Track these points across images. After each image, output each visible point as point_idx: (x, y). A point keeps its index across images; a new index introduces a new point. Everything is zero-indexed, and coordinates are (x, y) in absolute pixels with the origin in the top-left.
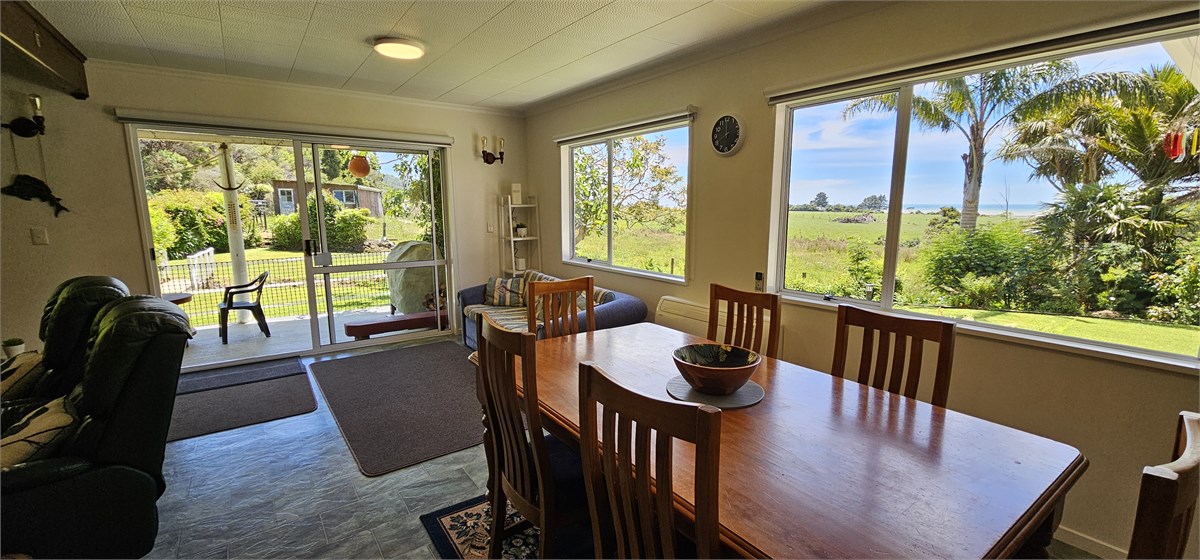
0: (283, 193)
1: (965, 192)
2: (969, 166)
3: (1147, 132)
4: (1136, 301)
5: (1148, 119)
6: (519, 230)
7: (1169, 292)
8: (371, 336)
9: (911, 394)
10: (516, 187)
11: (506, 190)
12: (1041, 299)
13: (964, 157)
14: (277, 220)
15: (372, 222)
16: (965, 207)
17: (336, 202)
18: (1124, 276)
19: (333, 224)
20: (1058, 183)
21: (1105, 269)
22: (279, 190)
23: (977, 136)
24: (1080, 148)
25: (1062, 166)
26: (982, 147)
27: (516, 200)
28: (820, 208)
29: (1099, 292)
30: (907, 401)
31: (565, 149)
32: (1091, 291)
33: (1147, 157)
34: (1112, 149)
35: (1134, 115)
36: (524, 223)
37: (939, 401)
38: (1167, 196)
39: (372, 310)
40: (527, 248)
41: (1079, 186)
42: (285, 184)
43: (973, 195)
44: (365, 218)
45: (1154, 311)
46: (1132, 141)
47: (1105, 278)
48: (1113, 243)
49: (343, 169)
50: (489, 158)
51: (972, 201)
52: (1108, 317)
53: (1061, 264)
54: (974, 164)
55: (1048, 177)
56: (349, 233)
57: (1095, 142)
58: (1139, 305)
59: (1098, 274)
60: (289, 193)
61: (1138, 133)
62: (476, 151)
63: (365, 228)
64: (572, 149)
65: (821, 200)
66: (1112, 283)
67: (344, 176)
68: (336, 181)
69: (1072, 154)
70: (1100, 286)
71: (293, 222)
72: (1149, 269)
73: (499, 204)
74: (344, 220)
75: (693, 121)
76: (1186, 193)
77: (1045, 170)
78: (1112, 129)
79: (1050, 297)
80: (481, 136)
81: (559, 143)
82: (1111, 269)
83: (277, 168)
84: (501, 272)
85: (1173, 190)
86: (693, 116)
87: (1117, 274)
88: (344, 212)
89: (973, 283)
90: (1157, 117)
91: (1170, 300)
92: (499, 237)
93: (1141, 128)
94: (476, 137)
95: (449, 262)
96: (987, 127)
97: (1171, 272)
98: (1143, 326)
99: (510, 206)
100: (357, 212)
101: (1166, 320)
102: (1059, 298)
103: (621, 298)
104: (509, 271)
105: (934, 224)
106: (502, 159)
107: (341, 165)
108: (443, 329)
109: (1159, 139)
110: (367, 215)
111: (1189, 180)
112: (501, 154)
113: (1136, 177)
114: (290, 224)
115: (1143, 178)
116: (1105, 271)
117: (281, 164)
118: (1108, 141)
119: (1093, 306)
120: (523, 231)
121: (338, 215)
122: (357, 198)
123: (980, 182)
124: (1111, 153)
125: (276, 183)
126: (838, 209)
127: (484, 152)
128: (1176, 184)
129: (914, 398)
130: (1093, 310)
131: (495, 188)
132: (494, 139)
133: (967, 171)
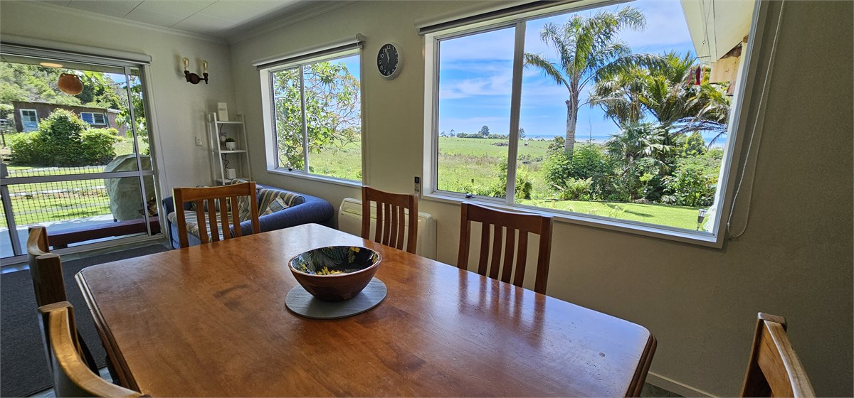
0: (25, 113)
1: (568, 125)
2: (570, 108)
3: (662, 92)
4: (656, 193)
5: (662, 84)
6: (228, 144)
7: (672, 187)
8: (69, 245)
9: (519, 283)
10: (222, 105)
11: (213, 108)
12: (610, 192)
13: (567, 102)
14: (15, 137)
15: (120, 141)
16: (568, 136)
17: (81, 122)
18: (651, 178)
19: (79, 143)
20: (617, 122)
21: (642, 174)
22: (21, 110)
23: (574, 89)
24: (629, 99)
25: (619, 112)
26: (577, 96)
27: (224, 118)
28: (484, 136)
29: (639, 187)
30: (516, 288)
31: (264, 73)
32: (635, 188)
33: (661, 107)
34: (644, 101)
35: (655, 81)
36: (233, 138)
37: (540, 288)
38: (671, 132)
39: (95, 218)
40: (238, 161)
41: (628, 123)
42: (27, 105)
43: (572, 127)
44: (112, 136)
45: (665, 198)
46: (655, 97)
47: (642, 179)
48: (645, 158)
49: (97, 95)
50: (192, 78)
51: (571, 132)
52: (643, 203)
53: (619, 171)
54: (572, 106)
55: (613, 118)
56: (97, 150)
57: (637, 97)
58: (657, 194)
59: (638, 176)
60: (32, 114)
61: (657, 91)
62: (178, 70)
63: (113, 146)
64: (271, 73)
65: (485, 131)
66: (645, 182)
67: (98, 101)
68: (88, 105)
69: (624, 104)
70: (640, 184)
71: (34, 140)
72: (663, 173)
73: (206, 120)
74: (89, 138)
75: (363, 49)
76: (680, 129)
77: (610, 113)
78: (645, 89)
79: (615, 191)
80: (183, 56)
81: (258, 66)
82: (645, 174)
83: (21, 91)
84: (213, 181)
85: (674, 128)
86: (362, 44)
87: (647, 177)
88: (88, 131)
89: (574, 183)
90: (667, 82)
91: (672, 192)
92: (209, 150)
93: (659, 88)
94: (177, 58)
95: (156, 172)
96: (579, 84)
97: (673, 176)
98: (660, 207)
99: (216, 122)
100: (104, 131)
101: (670, 203)
102: (619, 192)
103: (310, 201)
104: (220, 180)
105: (551, 147)
106: (206, 79)
107: (95, 91)
108: (153, 234)
109: (667, 96)
110: (114, 134)
111: (680, 122)
112: (206, 75)
113: (656, 119)
114: (30, 142)
115: (660, 120)
116: (642, 175)
117: (26, 87)
118: (643, 96)
119: (636, 197)
120: (231, 145)
121: (83, 134)
122: (107, 119)
123: (576, 119)
124: (644, 104)
125: (18, 104)
126: (495, 138)
127: (186, 72)
128: (675, 124)
129: (521, 287)
130: (635, 199)
131: (202, 106)
132: (198, 61)
133: (569, 112)
